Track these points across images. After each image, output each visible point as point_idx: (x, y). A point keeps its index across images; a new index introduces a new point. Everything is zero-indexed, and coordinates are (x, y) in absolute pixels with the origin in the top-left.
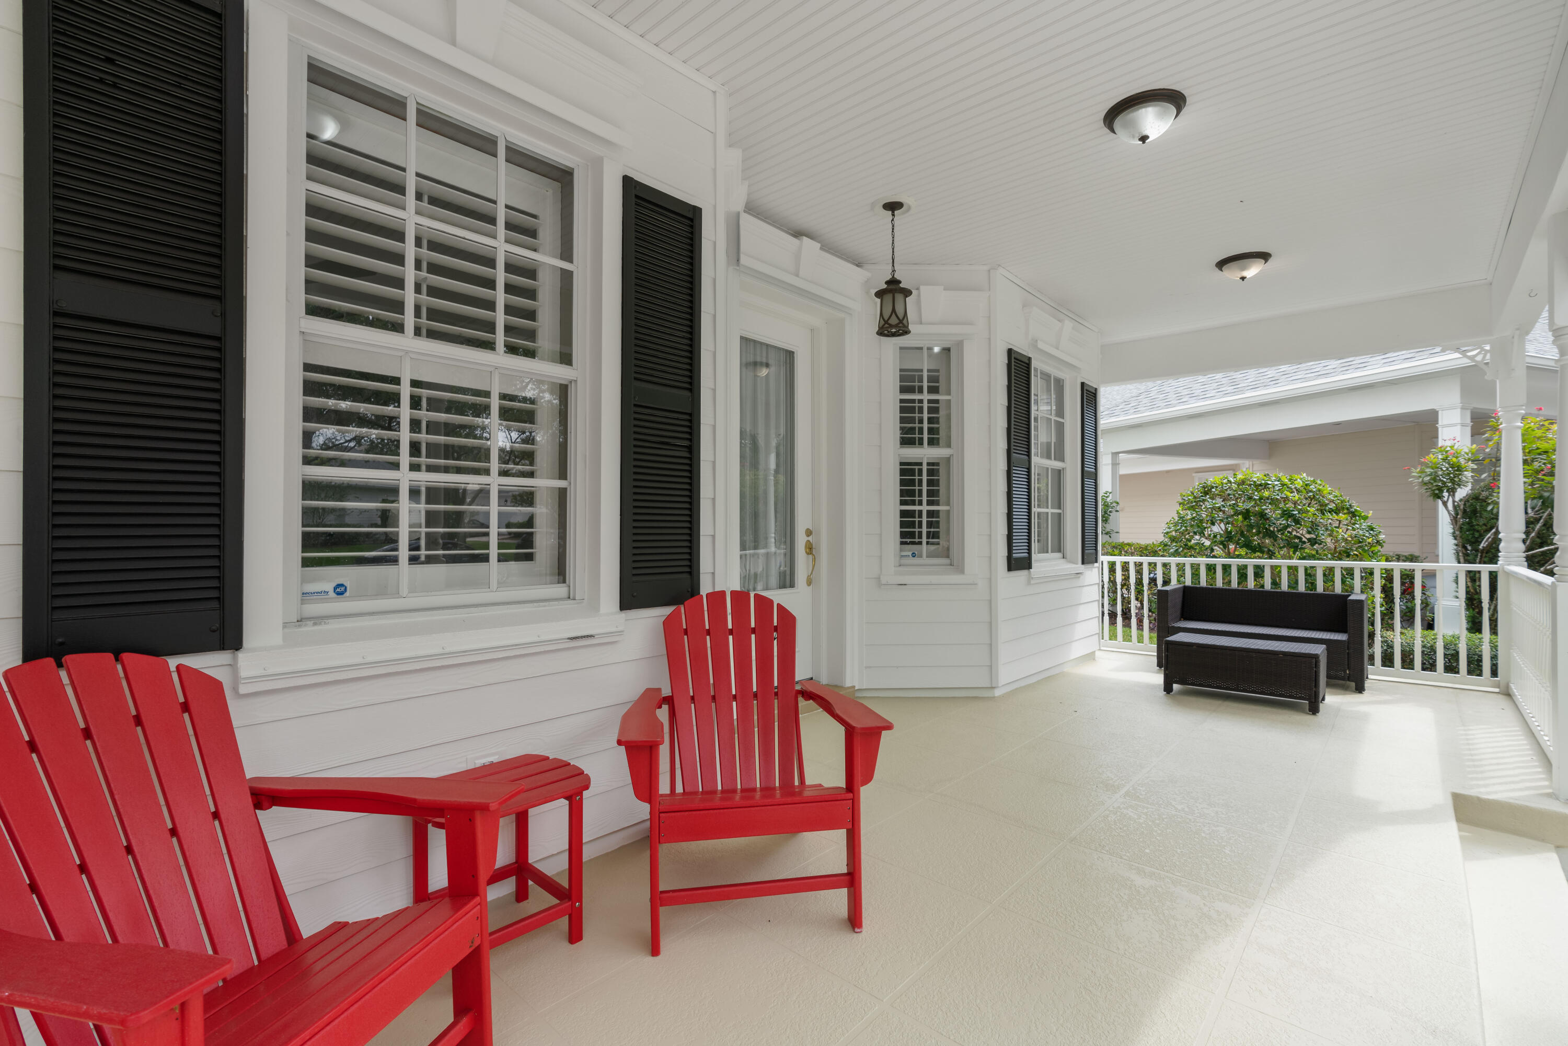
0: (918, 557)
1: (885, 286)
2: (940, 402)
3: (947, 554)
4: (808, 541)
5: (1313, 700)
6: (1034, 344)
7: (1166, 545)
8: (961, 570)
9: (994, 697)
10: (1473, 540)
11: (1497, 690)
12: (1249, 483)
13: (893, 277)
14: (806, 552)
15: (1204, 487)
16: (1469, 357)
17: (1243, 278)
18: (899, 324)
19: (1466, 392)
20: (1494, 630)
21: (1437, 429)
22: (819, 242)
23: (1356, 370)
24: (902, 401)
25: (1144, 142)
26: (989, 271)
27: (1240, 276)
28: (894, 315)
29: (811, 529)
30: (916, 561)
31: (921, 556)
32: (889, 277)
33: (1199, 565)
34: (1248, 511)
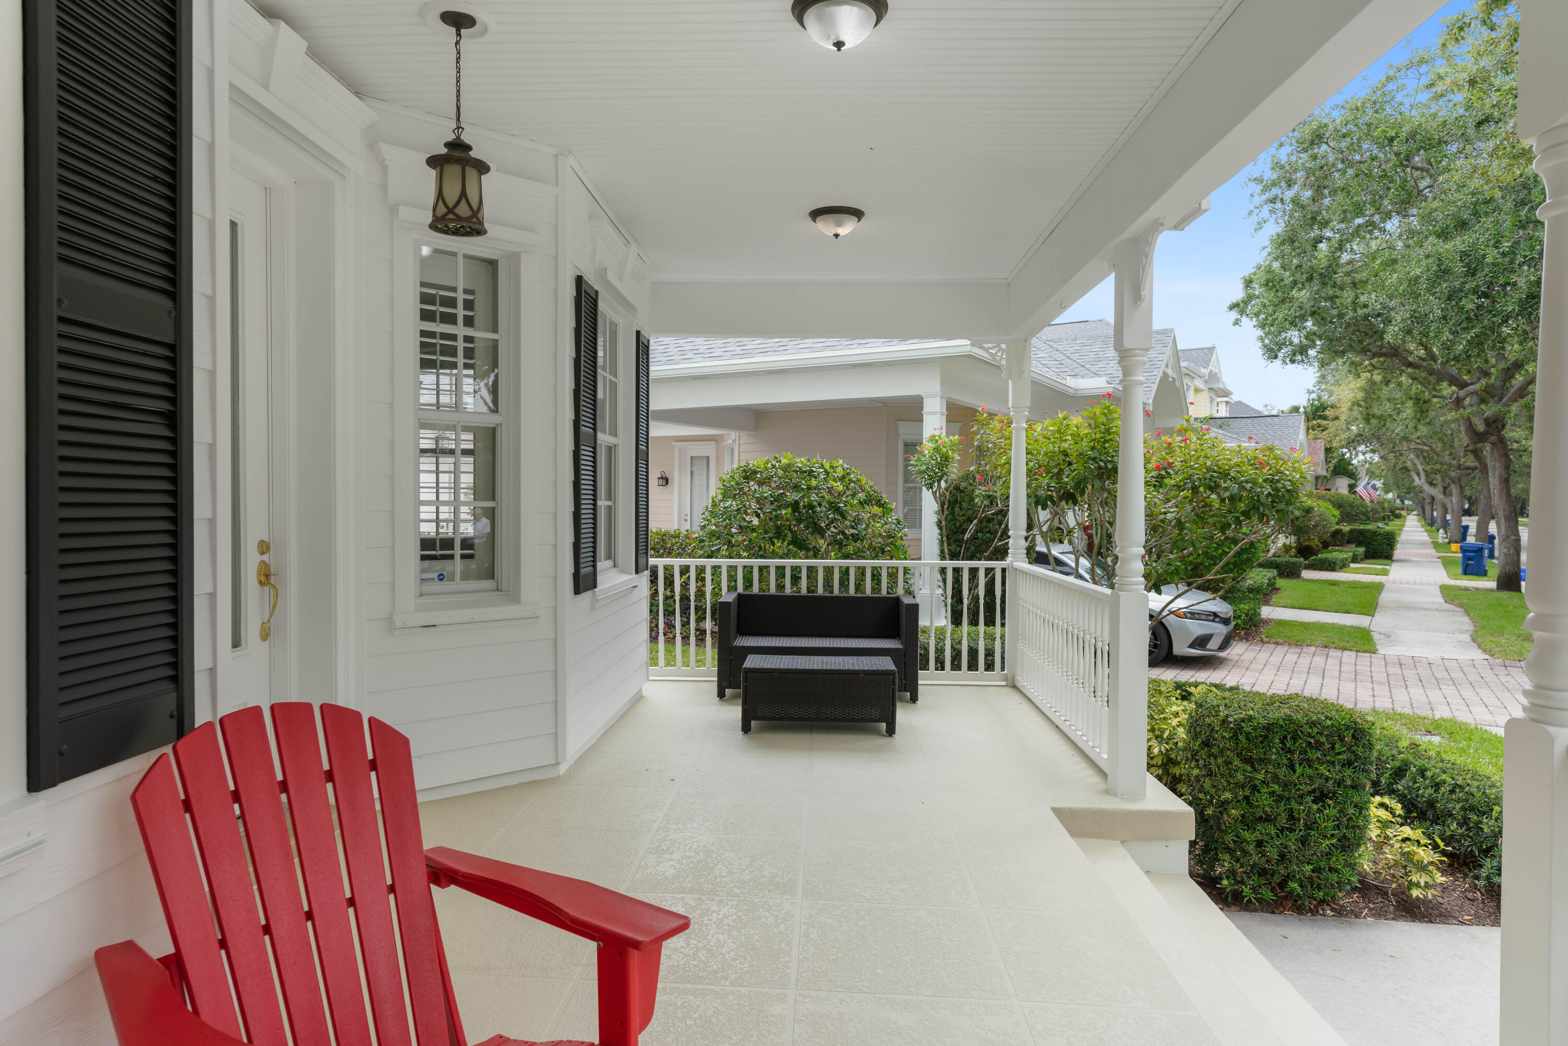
0: (448, 580)
1: (444, 151)
2: (476, 340)
3: (490, 573)
4: (263, 562)
5: (891, 721)
6: (602, 273)
7: (703, 541)
8: (514, 597)
9: (559, 777)
10: (955, 530)
11: (1004, 683)
12: (794, 469)
13: (458, 138)
14: (260, 582)
15: (744, 471)
16: (991, 354)
17: (837, 236)
18: (471, 217)
19: (946, 382)
20: (1003, 625)
21: (922, 415)
22: (304, 38)
23: (860, 346)
24: (424, 333)
25: (839, 50)
26: (556, 156)
27: (834, 233)
28: (463, 200)
29: (267, 540)
30: (445, 586)
31: (452, 578)
32: (451, 137)
33: (752, 567)
34: (797, 502)
